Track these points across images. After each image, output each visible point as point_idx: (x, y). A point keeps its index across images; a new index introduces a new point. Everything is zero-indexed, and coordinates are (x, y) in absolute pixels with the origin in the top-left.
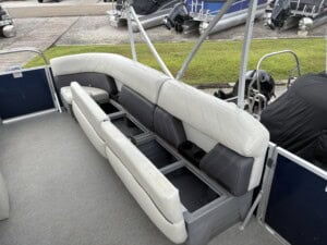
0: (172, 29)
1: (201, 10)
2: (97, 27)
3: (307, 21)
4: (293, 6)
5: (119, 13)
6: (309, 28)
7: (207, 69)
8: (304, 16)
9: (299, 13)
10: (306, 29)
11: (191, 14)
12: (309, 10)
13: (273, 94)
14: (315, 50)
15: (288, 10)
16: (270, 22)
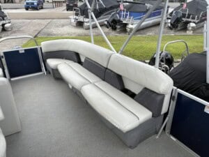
0: (110, 28)
1: (128, 17)
2: (63, 26)
3: (192, 25)
4: (184, 16)
5: (77, 18)
6: (194, 29)
7: (131, 52)
8: (190, 22)
9: (188, 20)
10: (192, 30)
11: (122, 19)
12: (193, 18)
13: (173, 66)
14: (197, 42)
15: (181, 18)
16: (169, 25)
